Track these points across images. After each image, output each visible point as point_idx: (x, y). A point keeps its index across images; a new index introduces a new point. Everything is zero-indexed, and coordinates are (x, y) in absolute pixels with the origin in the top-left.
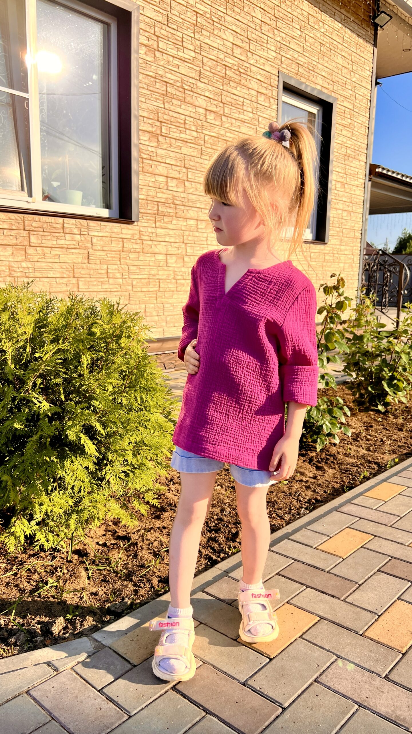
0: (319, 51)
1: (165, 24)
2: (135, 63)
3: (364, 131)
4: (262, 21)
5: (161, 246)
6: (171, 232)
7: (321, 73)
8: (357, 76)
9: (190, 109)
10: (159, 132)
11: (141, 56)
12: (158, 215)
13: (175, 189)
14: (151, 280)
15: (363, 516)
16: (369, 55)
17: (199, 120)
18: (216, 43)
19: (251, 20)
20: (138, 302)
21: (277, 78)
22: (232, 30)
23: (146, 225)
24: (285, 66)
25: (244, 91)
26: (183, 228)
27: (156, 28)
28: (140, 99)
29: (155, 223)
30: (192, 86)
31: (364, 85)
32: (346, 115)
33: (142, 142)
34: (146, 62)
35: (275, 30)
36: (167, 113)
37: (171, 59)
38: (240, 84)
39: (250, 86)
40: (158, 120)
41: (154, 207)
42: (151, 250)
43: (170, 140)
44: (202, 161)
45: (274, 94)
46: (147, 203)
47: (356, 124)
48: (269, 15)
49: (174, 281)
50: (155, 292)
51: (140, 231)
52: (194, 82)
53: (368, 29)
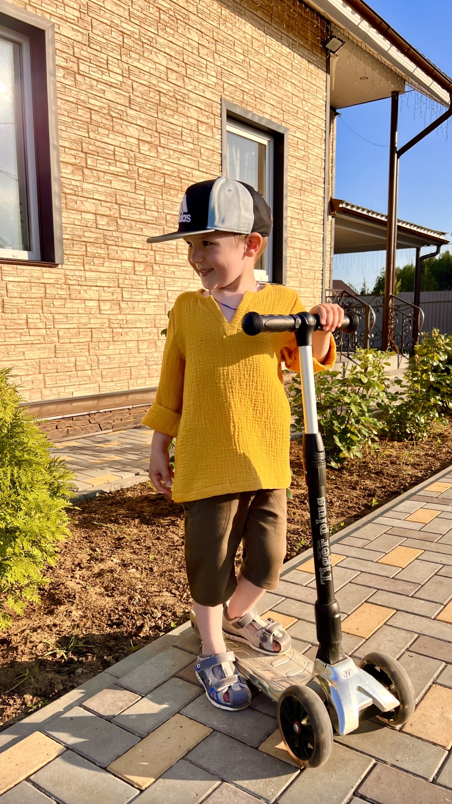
0: (266, 77)
1: (85, 45)
2: (52, 87)
3: (320, 164)
4: (199, 44)
5: (92, 291)
6: (103, 276)
7: (268, 101)
8: (309, 105)
9: (120, 139)
10: (83, 164)
11: (58, 79)
12: (86, 256)
13: (106, 228)
14: (81, 330)
15: (290, 594)
16: (321, 82)
17: (131, 151)
18: (147, 66)
19: (187, 43)
20: (66, 355)
21: (219, 106)
22: (165, 53)
23: (73, 268)
24: (228, 94)
25: (183, 120)
26: (117, 271)
27: (75, 48)
28: (60, 127)
29: (84, 266)
30: (121, 113)
31: (317, 115)
32: (299, 147)
33: (64, 175)
34: (65, 86)
35: (215, 54)
36: (92, 143)
37: (95, 83)
38: (177, 112)
39: (189, 114)
40: (82, 151)
41: (82, 248)
42: (79, 296)
43: (98, 174)
44: (136, 196)
45: (216, 123)
46: (73, 244)
47: (310, 156)
48: (208, 38)
49: (109, 330)
50: (87, 343)
51: (65, 275)
52: (123, 110)
53: (320, 55)
